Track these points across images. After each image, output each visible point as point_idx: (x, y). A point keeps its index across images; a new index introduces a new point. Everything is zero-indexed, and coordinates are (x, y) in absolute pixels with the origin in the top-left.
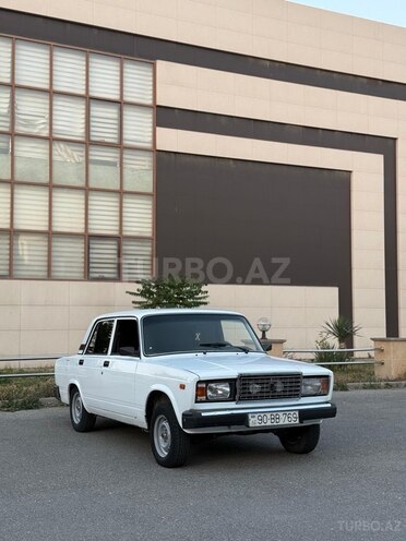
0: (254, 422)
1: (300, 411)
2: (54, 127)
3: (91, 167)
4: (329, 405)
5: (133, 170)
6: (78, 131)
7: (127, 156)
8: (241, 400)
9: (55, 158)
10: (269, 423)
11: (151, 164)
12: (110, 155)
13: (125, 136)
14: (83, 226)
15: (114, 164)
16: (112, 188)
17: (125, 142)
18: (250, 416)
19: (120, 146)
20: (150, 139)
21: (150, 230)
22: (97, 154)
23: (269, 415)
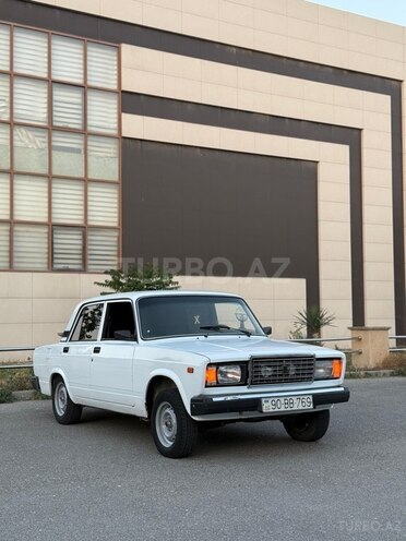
0: (267, 407)
1: (314, 395)
2: (15, 111)
3: (54, 153)
4: (342, 389)
5: (98, 157)
6: (40, 116)
7: (92, 142)
8: (254, 383)
9: (16, 143)
10: (283, 409)
11: (116, 151)
12: (75, 142)
13: (89, 122)
14: (47, 215)
15: (78, 151)
16: (76, 176)
17: (89, 128)
18: (263, 400)
19: (84, 132)
20: (116, 125)
21: (116, 220)
22: (60, 140)
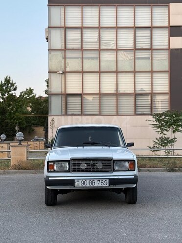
0: (78, 184)
1: (110, 179)
2: (118, 44)
3: (136, 61)
4: (133, 177)
5: (158, 60)
6: (130, 45)
7: (155, 53)
9: (119, 59)
10: (88, 185)
11: (168, 56)
12: (146, 54)
13: (153, 44)
14: (133, 89)
15: (148, 58)
16: (147, 70)
17: (154, 47)
18: (76, 181)
19: (151, 49)
20: (167, 44)
21: (168, 89)
22: (139, 54)
23: (88, 181)
